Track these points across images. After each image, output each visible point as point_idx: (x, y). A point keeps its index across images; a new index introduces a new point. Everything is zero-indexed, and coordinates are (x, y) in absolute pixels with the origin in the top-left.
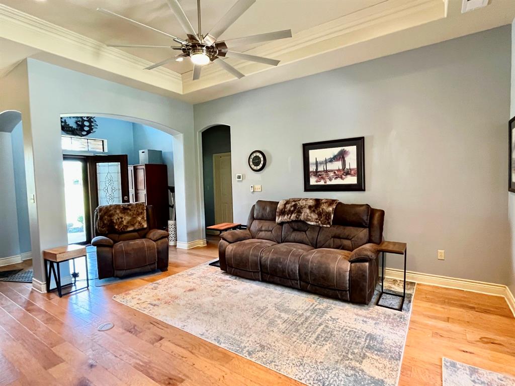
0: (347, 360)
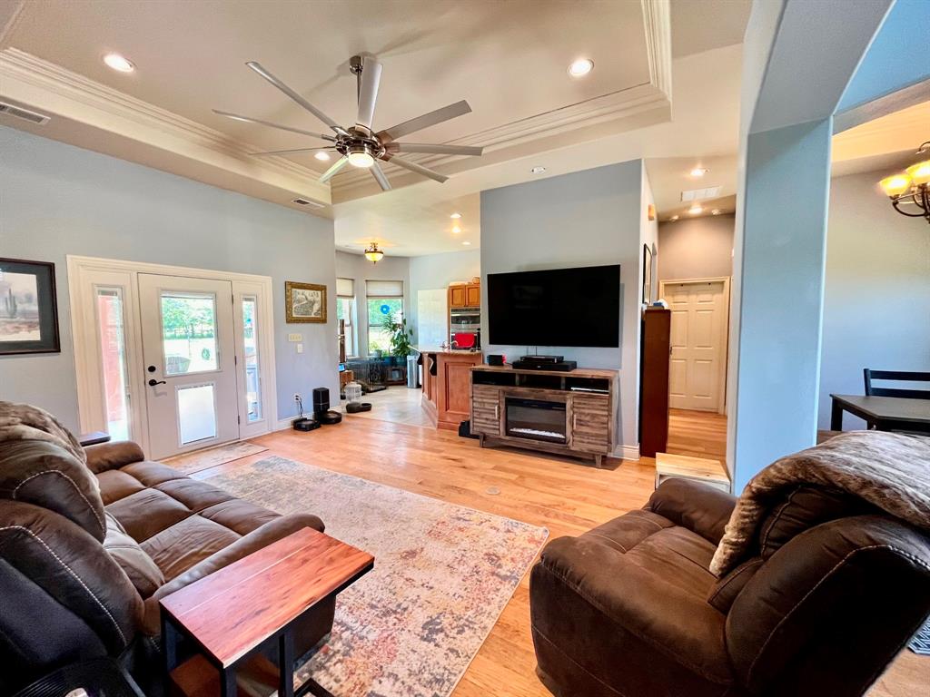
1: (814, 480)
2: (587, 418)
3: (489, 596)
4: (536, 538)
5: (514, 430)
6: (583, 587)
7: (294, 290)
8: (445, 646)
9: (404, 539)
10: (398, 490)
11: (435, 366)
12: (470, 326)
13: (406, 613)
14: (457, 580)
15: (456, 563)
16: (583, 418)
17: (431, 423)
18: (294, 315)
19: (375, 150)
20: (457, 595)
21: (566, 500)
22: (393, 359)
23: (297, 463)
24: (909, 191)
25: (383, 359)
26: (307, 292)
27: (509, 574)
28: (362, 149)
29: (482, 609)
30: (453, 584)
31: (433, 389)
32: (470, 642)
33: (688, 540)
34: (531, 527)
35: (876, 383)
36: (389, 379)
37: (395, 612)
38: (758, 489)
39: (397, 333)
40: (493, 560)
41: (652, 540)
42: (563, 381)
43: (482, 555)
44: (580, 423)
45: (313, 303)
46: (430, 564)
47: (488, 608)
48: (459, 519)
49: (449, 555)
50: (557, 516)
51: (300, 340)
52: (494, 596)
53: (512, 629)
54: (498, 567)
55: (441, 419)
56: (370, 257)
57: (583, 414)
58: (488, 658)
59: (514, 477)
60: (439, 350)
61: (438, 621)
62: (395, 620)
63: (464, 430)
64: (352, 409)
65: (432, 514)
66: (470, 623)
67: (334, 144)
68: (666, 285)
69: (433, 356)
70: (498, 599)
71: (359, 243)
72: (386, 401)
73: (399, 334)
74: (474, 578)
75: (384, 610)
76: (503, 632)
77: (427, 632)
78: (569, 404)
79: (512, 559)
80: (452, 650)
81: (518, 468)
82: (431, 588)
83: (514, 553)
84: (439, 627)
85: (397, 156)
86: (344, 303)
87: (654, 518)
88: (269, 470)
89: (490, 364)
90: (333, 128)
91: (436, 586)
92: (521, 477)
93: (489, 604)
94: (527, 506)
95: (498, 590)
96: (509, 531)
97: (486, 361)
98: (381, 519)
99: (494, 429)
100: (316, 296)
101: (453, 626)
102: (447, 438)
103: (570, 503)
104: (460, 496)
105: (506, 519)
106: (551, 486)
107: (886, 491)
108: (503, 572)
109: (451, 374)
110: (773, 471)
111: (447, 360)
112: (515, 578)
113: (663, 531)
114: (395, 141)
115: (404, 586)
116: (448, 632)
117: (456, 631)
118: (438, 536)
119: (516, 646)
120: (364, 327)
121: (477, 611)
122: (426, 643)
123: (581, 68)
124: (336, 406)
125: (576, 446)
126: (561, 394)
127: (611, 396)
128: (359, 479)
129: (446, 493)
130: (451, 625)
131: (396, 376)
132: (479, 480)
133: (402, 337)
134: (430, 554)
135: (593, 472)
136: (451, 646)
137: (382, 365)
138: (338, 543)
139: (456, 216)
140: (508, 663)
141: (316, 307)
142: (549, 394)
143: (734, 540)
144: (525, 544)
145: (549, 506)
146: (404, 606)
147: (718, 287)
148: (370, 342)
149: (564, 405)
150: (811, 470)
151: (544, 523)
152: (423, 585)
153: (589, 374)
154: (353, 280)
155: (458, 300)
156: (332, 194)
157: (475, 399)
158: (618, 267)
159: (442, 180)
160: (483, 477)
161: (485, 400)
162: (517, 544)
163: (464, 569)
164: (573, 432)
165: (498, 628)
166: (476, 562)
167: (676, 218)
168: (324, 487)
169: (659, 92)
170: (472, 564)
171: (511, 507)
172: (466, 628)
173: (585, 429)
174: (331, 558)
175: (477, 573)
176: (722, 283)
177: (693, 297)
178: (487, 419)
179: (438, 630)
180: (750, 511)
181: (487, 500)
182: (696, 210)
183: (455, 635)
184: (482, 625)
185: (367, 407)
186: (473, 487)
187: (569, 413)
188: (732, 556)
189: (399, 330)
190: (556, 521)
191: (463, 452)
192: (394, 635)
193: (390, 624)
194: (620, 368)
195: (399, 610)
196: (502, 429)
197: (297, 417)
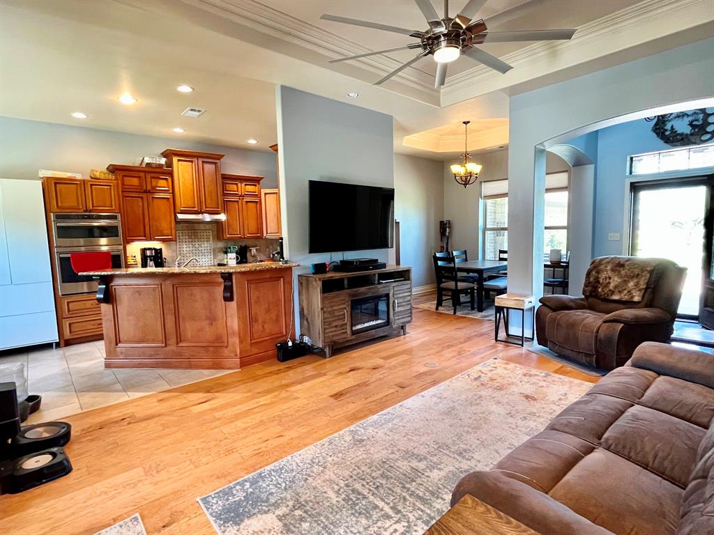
0: (294, 506)
2: (401, 300)
4: (503, 362)
34: (490, 362)
42: (376, 277)
44: (398, 305)
55: (243, 354)
57: (399, 297)
78: (391, 293)
99: (343, 333)
108: (542, 375)
109: (254, 294)
111: (249, 278)
112: (546, 373)
142: (380, 288)
149: (388, 295)
157: (325, 309)
161: (334, 308)
164: (395, 314)
173: (400, 309)
178: (336, 326)
187: (392, 300)
196: (349, 331)
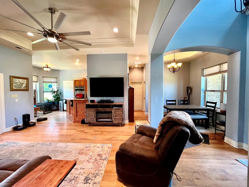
1: (171, 120)
2: (118, 115)
3: (101, 165)
4: (110, 147)
5: (99, 120)
6: (130, 153)
7: (14, 79)
8: (92, 183)
9: (71, 157)
10: (65, 143)
11: (72, 104)
12: (80, 92)
13: (77, 178)
14: (91, 164)
15: (89, 159)
16: (116, 115)
17: (71, 121)
18: (14, 88)
19: (57, 38)
20: (92, 168)
21: (115, 136)
22: (53, 103)
23: (19, 142)
24: (171, 68)
25: (50, 102)
26: (20, 80)
27: (105, 158)
28: (53, 37)
29: (100, 169)
30: (90, 165)
31: (71, 111)
32: (99, 179)
33: (146, 138)
34: (108, 145)
35: (168, 102)
36: (52, 109)
37: (74, 179)
38: (162, 124)
39: (55, 94)
40: (100, 156)
41: (140, 140)
42: (111, 106)
43: (96, 155)
44: (116, 116)
45: (23, 84)
46: (82, 162)
47: (101, 168)
48: (87, 147)
49: (87, 158)
50: (113, 140)
51: (17, 97)
52: (102, 165)
53: (109, 171)
54: (102, 157)
55: (74, 120)
56: (45, 69)
57: (117, 114)
58: (105, 181)
59: (100, 133)
60: (73, 99)
61: (88, 177)
62: (74, 182)
63: (83, 122)
64: (39, 120)
65: (78, 148)
66: (97, 174)
67: (42, 33)
68: (131, 82)
69: (72, 101)
70: (104, 165)
71: (42, 64)
72: (53, 116)
73: (56, 94)
74: (96, 162)
75: (70, 180)
76: (107, 173)
77: (85, 181)
78: (113, 112)
79: (105, 154)
80: (94, 183)
81: (100, 130)
82: (84, 168)
83: (105, 152)
84: (89, 178)
85: (64, 41)
86: (34, 84)
87: (138, 135)
88: (6, 147)
89: (91, 102)
90: (43, 28)
91: (85, 167)
92: (102, 132)
93: (102, 167)
94: (105, 140)
95: (103, 163)
96: (102, 147)
97: (89, 102)
98: (61, 153)
99: (93, 120)
100: (25, 81)
101: (93, 176)
102: (77, 125)
103: (116, 136)
104: (86, 141)
105: (101, 144)
106: (110, 133)
107: (181, 120)
108: (103, 158)
109: (78, 106)
110: (164, 120)
111: (77, 102)
112: (107, 159)
113: (141, 137)
114: (65, 37)
115: (75, 171)
116: (92, 179)
117: (94, 177)
118: (82, 153)
119: (111, 175)
120: (42, 92)
121: (99, 170)
122: (86, 184)
123: (116, 30)
124: (33, 120)
125: (115, 122)
126: (111, 109)
127: (123, 109)
128: (49, 143)
129: (81, 141)
130: (92, 177)
131: (55, 108)
132: (90, 135)
133: (57, 95)
134: (81, 159)
135: (119, 128)
136: (94, 182)
137: (50, 105)
138: (62, 161)
139: (78, 60)
140: (109, 181)
141: (24, 85)
142: (108, 109)
143: (158, 135)
144: (107, 149)
145: (111, 138)
146: (76, 176)
147: (141, 83)
148: (44, 97)
149: (112, 112)
150: (170, 118)
151: (111, 143)
152: (81, 169)
153: (118, 104)
154: (37, 76)
155: (77, 84)
156: (32, 47)
157: (87, 113)
158: (123, 78)
159: (78, 50)
160: (91, 134)
161: (90, 113)
162: (105, 150)
163: (93, 160)
164: (114, 119)
165: (105, 173)
166: (95, 157)
167: (132, 67)
168: (35, 148)
169: (132, 40)
170: (94, 158)
171: (101, 141)
172: (97, 176)
173: (117, 117)
174: (61, 166)
175: (96, 160)
176: (142, 82)
177: (136, 85)
178: (90, 118)
179: (89, 179)
180: (161, 128)
181: (94, 140)
182: (136, 66)
183: (94, 179)
184: (101, 173)
185: (46, 119)
186: (89, 137)
187: (113, 114)
188: (158, 138)
189: (56, 93)
190: (113, 142)
191: (83, 128)
192: (75, 186)
193: (73, 183)
194: (124, 102)
195: (75, 178)
196: (95, 120)
197: (15, 126)
